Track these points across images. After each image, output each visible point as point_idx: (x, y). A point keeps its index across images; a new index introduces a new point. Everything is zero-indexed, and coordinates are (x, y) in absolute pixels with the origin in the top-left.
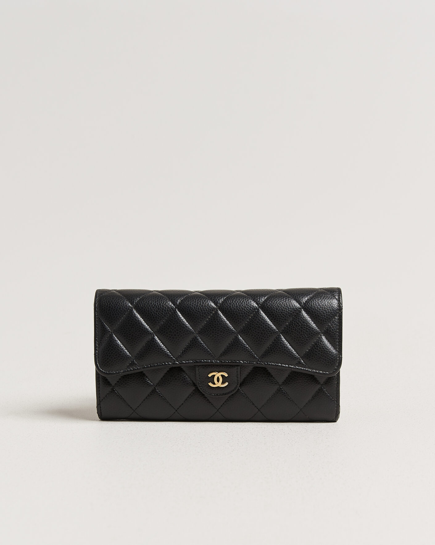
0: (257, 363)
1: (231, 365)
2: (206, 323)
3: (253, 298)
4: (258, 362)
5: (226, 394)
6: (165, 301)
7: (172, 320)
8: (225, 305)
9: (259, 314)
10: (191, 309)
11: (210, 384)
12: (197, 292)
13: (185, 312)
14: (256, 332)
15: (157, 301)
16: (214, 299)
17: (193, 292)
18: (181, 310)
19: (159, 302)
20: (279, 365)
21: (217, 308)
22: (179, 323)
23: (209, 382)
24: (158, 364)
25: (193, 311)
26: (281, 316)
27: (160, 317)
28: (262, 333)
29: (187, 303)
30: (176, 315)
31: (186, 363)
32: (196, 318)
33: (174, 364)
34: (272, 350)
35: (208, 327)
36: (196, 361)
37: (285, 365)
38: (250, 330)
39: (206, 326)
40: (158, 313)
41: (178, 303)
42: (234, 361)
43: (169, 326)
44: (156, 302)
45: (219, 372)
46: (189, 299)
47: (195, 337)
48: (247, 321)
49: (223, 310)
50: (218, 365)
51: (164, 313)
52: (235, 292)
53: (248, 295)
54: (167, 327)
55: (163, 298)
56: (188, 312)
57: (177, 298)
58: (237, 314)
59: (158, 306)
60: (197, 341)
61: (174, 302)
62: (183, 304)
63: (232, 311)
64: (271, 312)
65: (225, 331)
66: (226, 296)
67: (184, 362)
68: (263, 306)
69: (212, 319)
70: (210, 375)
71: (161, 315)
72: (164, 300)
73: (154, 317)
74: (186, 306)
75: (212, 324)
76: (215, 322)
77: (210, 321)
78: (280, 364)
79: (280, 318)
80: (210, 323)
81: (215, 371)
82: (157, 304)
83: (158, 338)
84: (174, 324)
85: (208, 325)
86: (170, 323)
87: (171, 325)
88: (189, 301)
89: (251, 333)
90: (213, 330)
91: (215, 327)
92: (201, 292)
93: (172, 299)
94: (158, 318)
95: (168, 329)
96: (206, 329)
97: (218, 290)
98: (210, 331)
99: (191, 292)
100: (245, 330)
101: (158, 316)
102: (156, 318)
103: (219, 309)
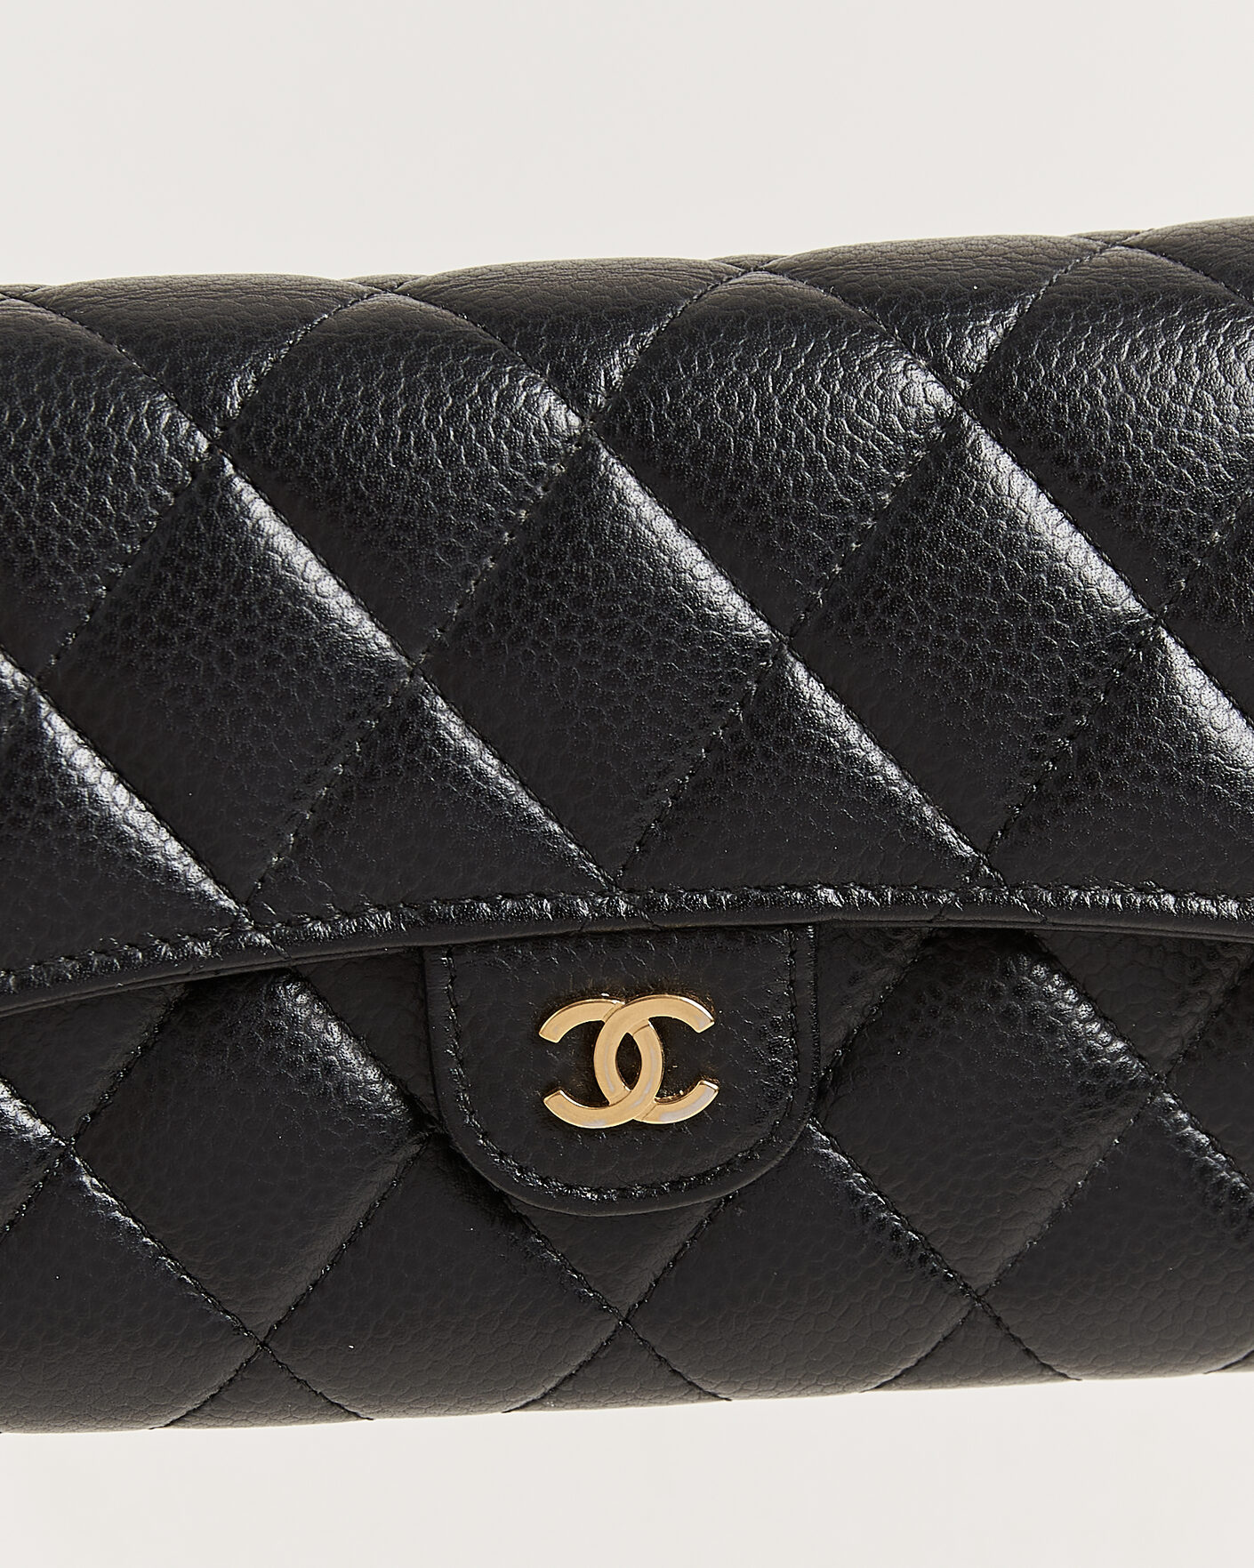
0: (968, 900)
1: (731, 932)
2: (502, 575)
3: (897, 318)
4: (972, 885)
5: (698, 1184)
6: (115, 392)
7: (192, 559)
8: (657, 396)
9: (960, 459)
10: (361, 453)
11: (562, 1106)
12: (392, 289)
13: (305, 479)
14: (945, 623)
15: (47, 392)
16: (551, 353)
17: (359, 296)
18: (268, 465)
19: (65, 403)
20: (1164, 914)
21: (589, 423)
22: (258, 586)
23: (551, 1089)
24: (86, 963)
25: (379, 464)
26: (1163, 473)
27: (79, 538)
28: (998, 634)
29: (313, 395)
30: (224, 509)
31: (336, 939)
32: (406, 528)
33: (227, 949)
34: (1091, 781)
35: (518, 604)
36: (428, 915)
37: (1213, 899)
38: (889, 610)
39: (502, 600)
40: (63, 507)
41: (233, 403)
42: (765, 897)
43: (169, 620)
44: (30, 405)
45: (631, 993)
46: (328, 363)
47: (403, 705)
48: (864, 534)
49: (645, 443)
50: (615, 938)
51: (115, 499)
52: (731, 275)
53: (850, 296)
54: (146, 628)
55: (92, 362)
56: (326, 476)
57: (218, 352)
58: (767, 476)
59: (58, 441)
60: (428, 734)
61: (198, 393)
62: (280, 409)
63: (723, 449)
64: (1072, 443)
65: (669, 631)
66: (659, 316)
67: (319, 927)
68: (996, 387)
69: (546, 534)
70: (556, 1028)
71: (88, 524)
72: (103, 379)
73: (23, 547)
74: (309, 426)
75: (552, 576)
76: (580, 554)
77: (529, 549)
78: (1170, 900)
79: (1153, 493)
80: (533, 571)
81: (594, 994)
82: (48, 418)
83: (74, 726)
84: (209, 594)
85: (519, 583)
86: (175, 591)
87: (186, 605)
88: (329, 380)
89: (903, 637)
90: (566, 627)
91: (581, 602)
92: (427, 291)
93: (174, 369)
94: (65, 549)
95: (162, 641)
96: (503, 622)
97: (577, 267)
98: (536, 644)
99: (339, 296)
100: (846, 616)
101: (61, 527)
102: (48, 554)
103: (607, 433)
